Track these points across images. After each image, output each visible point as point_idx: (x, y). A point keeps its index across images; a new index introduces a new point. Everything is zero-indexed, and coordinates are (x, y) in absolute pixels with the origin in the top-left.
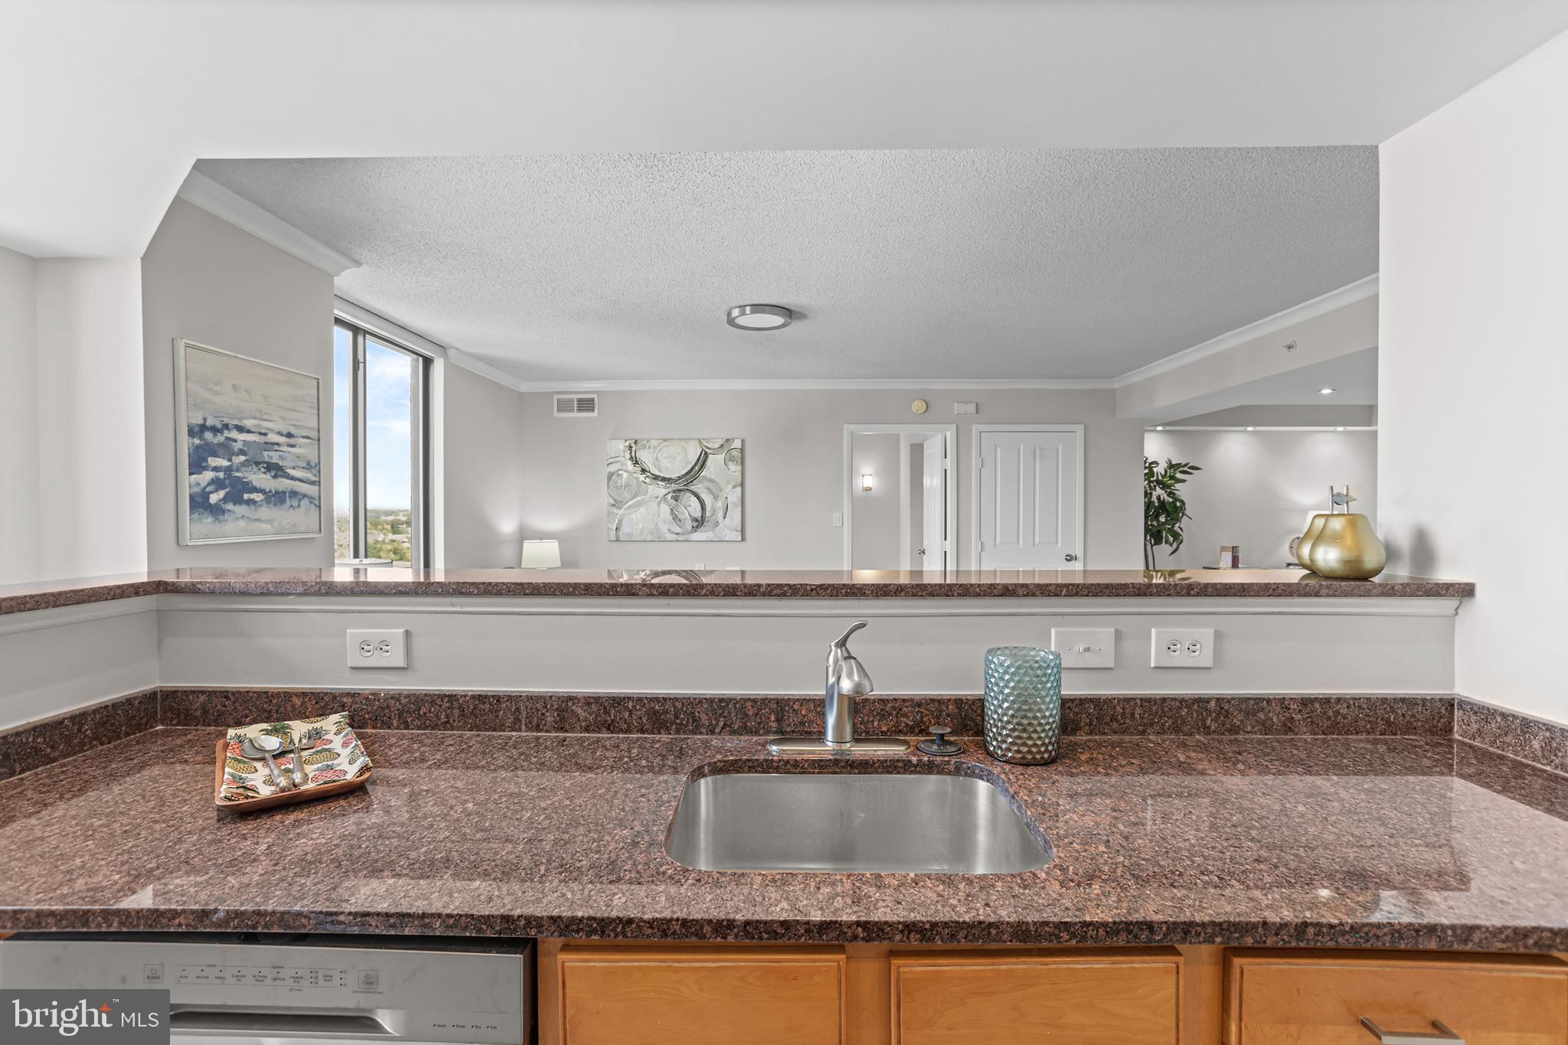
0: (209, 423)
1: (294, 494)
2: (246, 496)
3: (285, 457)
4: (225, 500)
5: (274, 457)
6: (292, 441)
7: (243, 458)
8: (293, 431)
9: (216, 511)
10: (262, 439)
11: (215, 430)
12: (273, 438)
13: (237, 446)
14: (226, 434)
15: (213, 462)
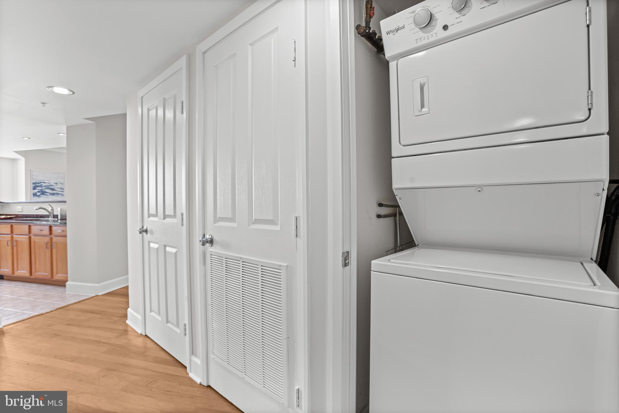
0: (37, 182)
1: (57, 194)
2: (45, 194)
3: (55, 187)
4: (41, 194)
5: (52, 187)
6: (57, 184)
7: (45, 188)
8: (57, 183)
9: (39, 196)
10: (49, 184)
11: (38, 183)
12: (52, 184)
13: (43, 186)
14: (41, 184)
15: (38, 188)
